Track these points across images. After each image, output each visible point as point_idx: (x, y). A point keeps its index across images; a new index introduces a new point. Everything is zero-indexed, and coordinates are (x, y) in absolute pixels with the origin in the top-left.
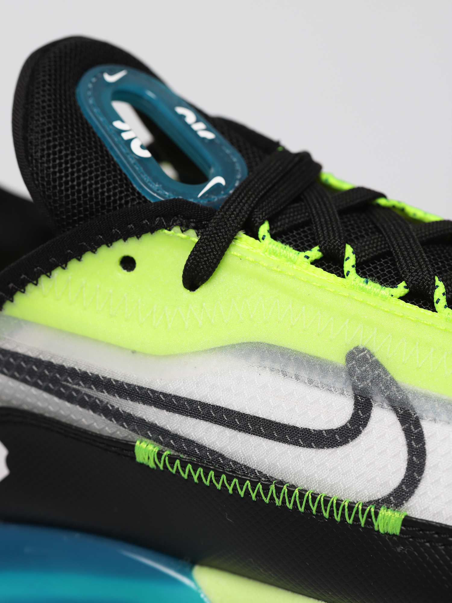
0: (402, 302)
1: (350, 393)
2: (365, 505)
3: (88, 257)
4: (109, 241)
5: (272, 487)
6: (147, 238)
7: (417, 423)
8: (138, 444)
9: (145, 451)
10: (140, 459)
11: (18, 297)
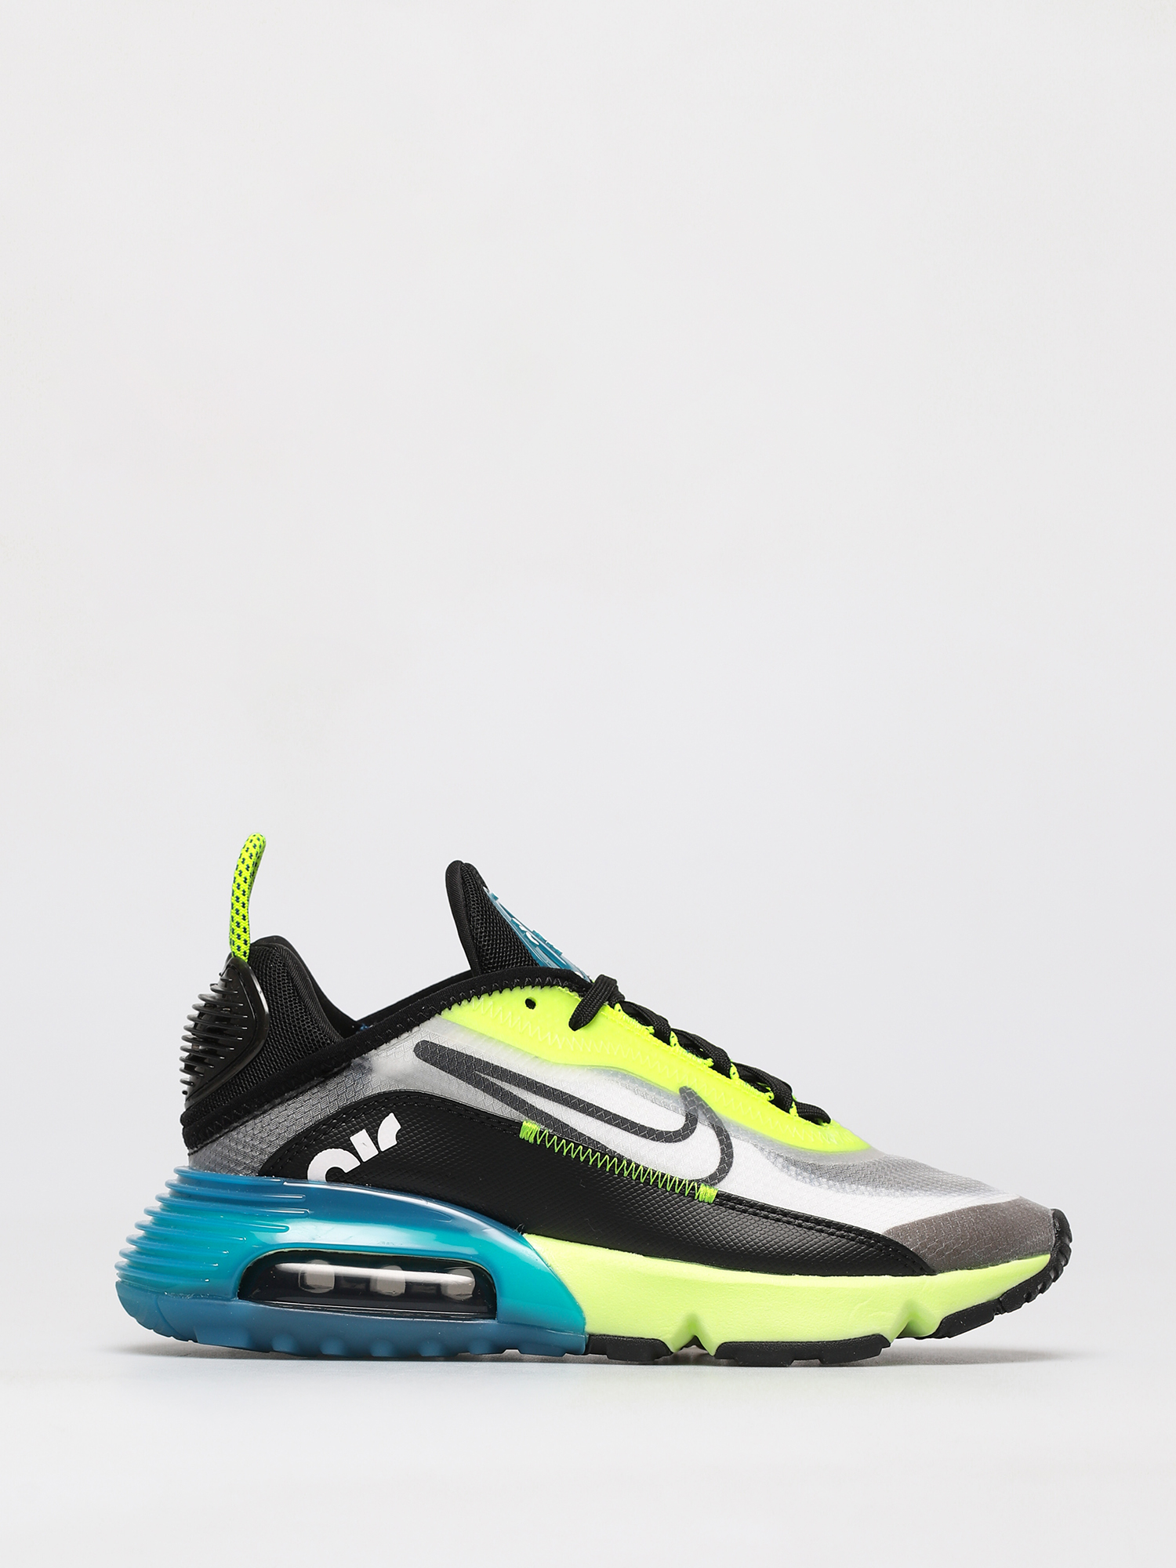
0: (711, 1069)
1: (682, 1109)
2: (691, 1182)
3: (506, 992)
4: (522, 985)
6: (547, 990)
7: (728, 1137)
8: (525, 1123)
9: (530, 1129)
10: (522, 1135)
11: (455, 1007)
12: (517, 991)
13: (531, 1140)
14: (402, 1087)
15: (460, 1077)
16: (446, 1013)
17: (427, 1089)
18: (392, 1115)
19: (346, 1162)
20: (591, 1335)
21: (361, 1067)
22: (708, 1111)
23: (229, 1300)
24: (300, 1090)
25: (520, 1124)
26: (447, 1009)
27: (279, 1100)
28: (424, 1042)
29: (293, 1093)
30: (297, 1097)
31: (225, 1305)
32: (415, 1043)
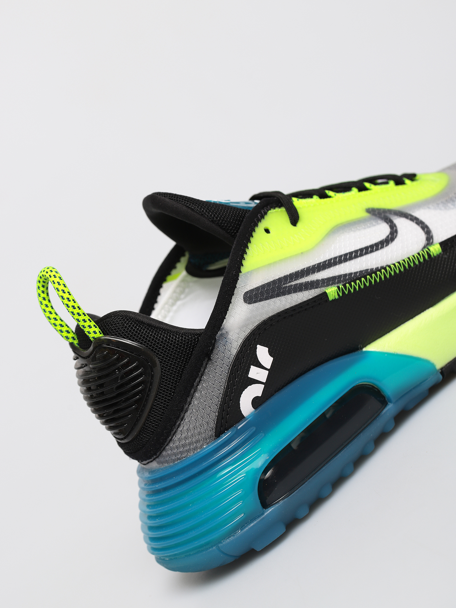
1: (380, 221)
3: (255, 234)
4: (256, 226)
5: (388, 268)
8: (327, 291)
9: (332, 292)
10: (331, 298)
11: (244, 262)
12: (257, 229)
13: (337, 297)
14: (252, 327)
15: (278, 295)
16: (244, 270)
17: (265, 317)
18: (258, 346)
19: (255, 391)
20: (442, 369)
21: (222, 335)
22: (390, 211)
23: (263, 514)
24: (200, 375)
25: (325, 294)
26: (241, 267)
27: (193, 390)
28: (246, 293)
29: (198, 380)
30: (200, 380)
31: (263, 518)
32: (242, 298)
